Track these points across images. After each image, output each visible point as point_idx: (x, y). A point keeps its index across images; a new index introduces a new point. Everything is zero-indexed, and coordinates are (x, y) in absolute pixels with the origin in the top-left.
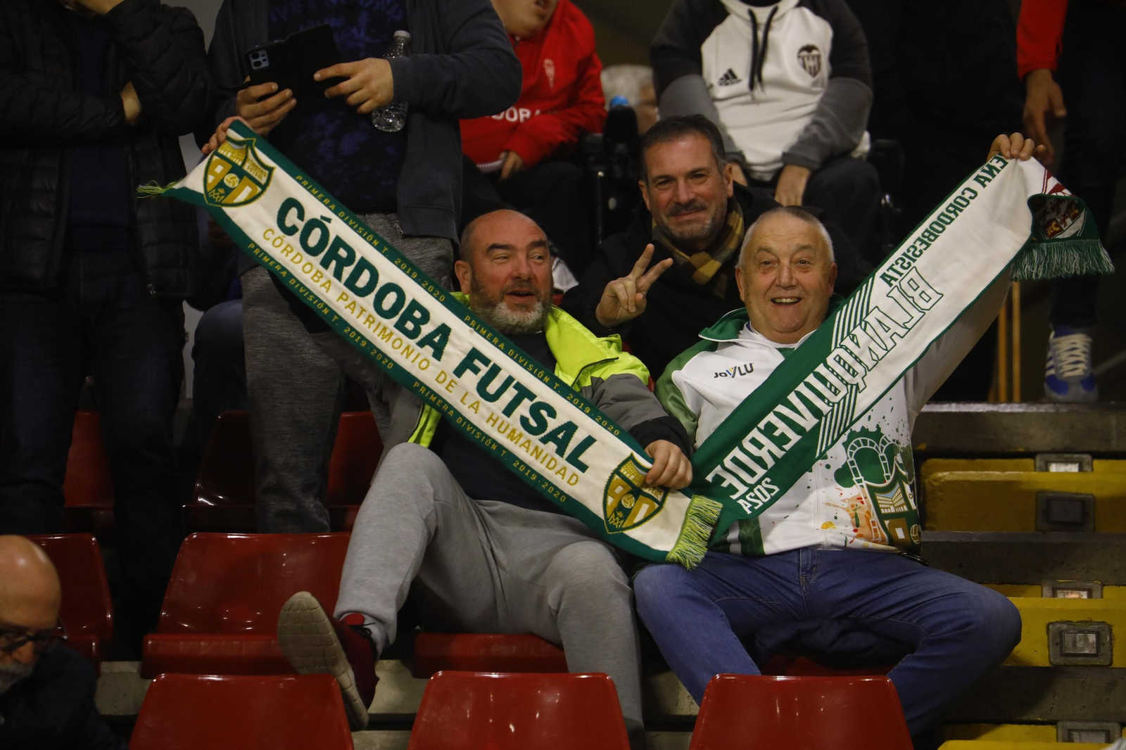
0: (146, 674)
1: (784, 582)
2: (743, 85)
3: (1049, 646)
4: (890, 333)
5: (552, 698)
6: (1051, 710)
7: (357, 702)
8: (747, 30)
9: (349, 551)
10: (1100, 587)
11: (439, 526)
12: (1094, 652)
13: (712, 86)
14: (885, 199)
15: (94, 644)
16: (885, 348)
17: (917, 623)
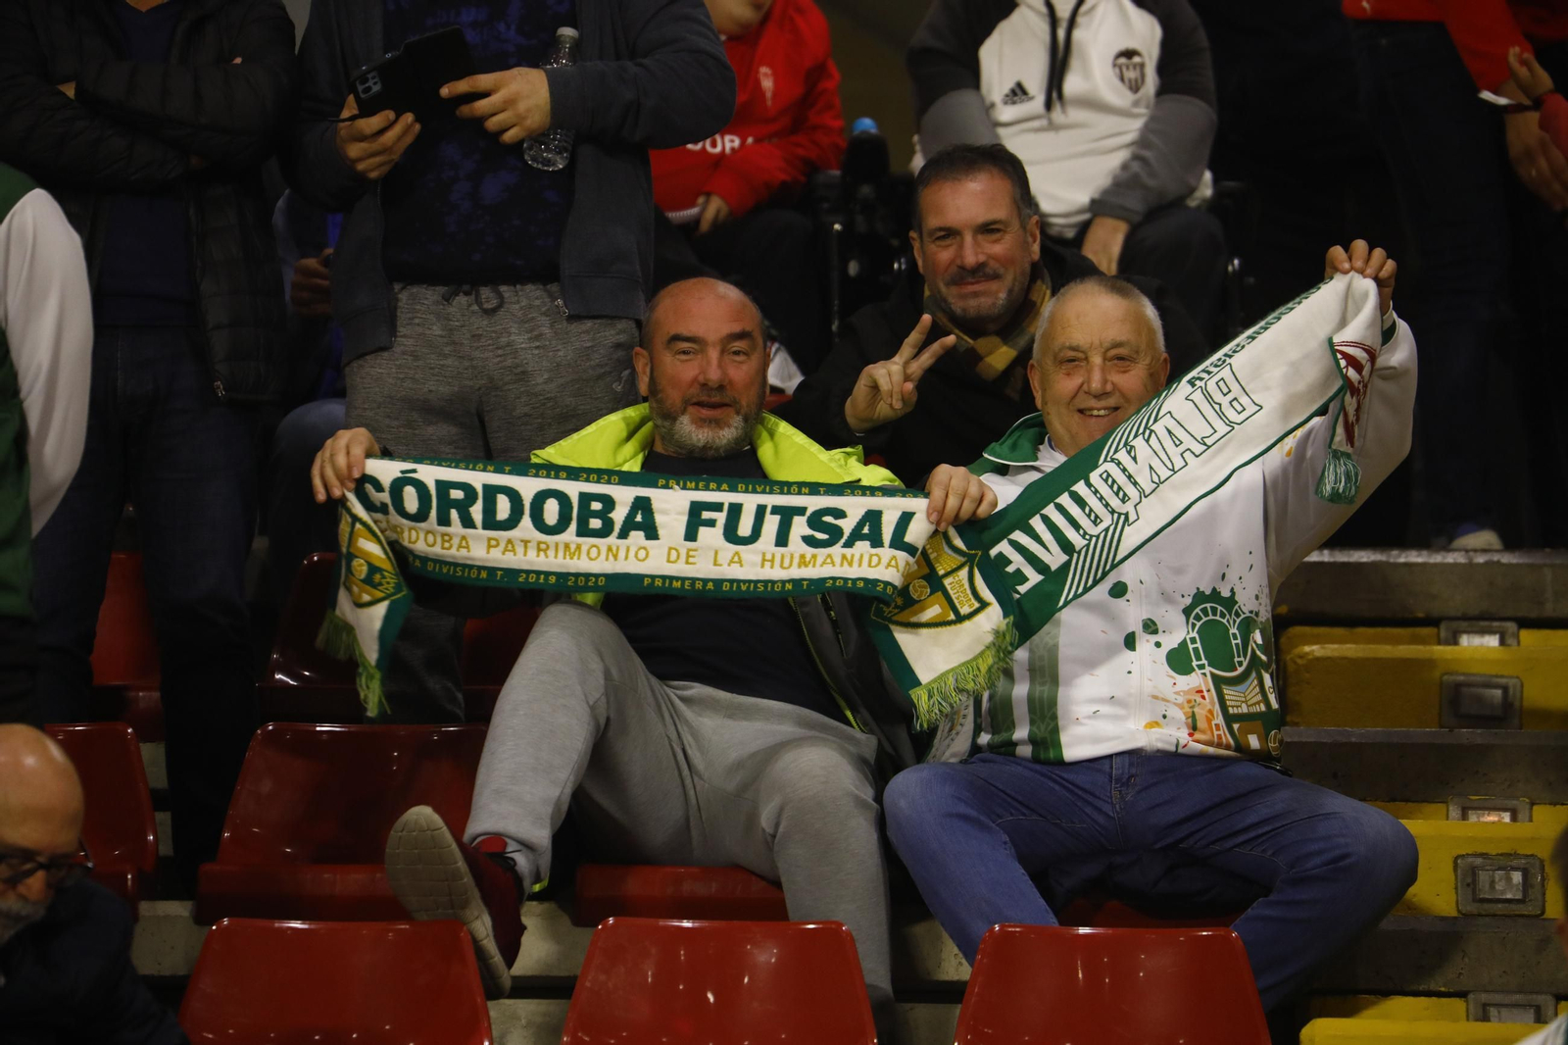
0: (202, 918)
1: (1090, 798)
2: (1037, 104)
3: (1456, 888)
4: (1182, 448)
5: (767, 955)
6: (1459, 977)
7: (496, 959)
8: (1043, 27)
9: (486, 750)
10: (1528, 806)
11: (612, 716)
12: (1519, 896)
13: (993, 105)
14: (1233, 265)
15: (129, 877)
16: (1171, 467)
17: (1273, 854)
